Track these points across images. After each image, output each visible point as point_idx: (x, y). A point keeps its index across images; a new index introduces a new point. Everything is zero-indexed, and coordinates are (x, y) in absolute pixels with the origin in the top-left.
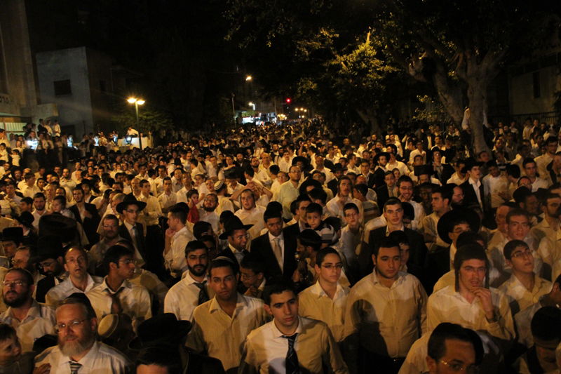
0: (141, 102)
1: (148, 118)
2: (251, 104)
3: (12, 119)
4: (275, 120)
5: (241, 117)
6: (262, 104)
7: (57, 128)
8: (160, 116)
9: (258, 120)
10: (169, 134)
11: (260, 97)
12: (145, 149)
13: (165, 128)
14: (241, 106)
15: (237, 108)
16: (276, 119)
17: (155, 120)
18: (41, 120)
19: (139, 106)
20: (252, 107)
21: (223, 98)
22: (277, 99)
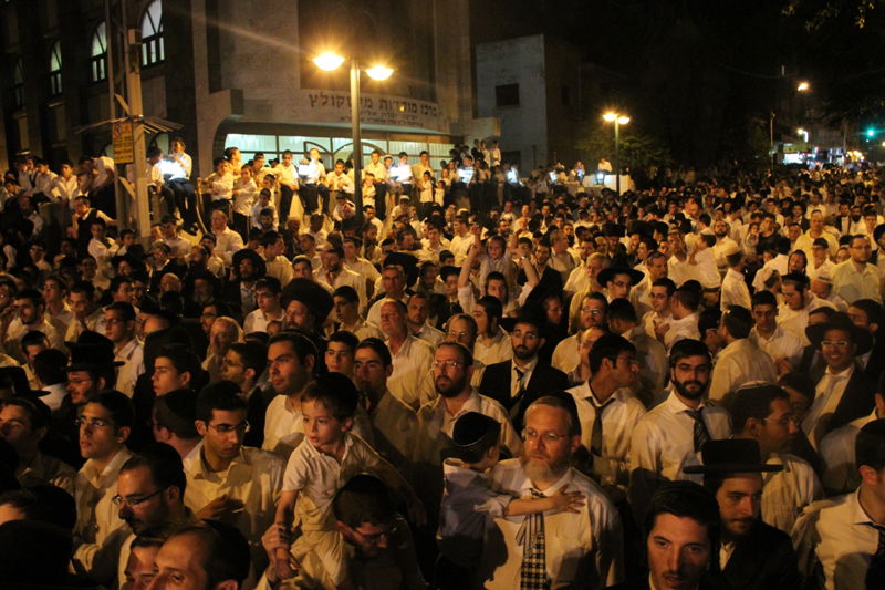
0: (625, 120)
1: (633, 145)
2: (800, 131)
3: (438, 138)
4: (841, 160)
5: (781, 152)
6: (822, 133)
7: (497, 154)
8: (651, 144)
9: (811, 159)
10: (661, 173)
11: (819, 120)
12: (625, 193)
13: (656, 163)
14: (785, 134)
15: (777, 138)
16: (843, 158)
17: (643, 149)
18: (476, 141)
19: (620, 126)
20: (802, 137)
21: (755, 119)
22: (850, 124)
